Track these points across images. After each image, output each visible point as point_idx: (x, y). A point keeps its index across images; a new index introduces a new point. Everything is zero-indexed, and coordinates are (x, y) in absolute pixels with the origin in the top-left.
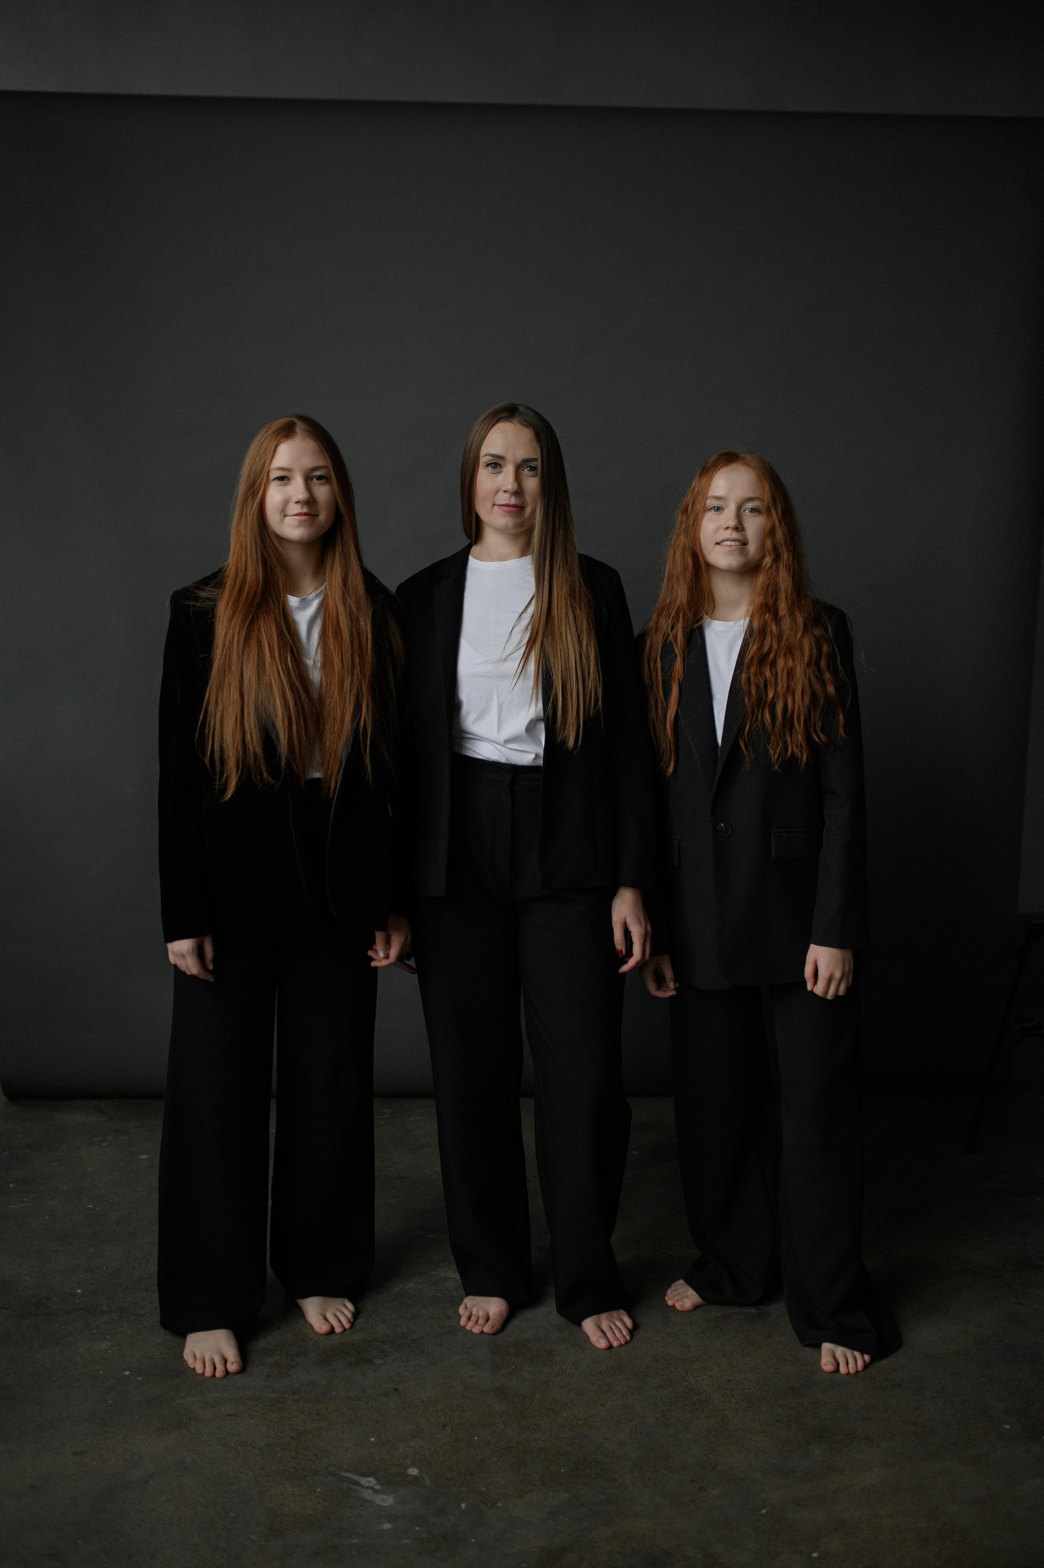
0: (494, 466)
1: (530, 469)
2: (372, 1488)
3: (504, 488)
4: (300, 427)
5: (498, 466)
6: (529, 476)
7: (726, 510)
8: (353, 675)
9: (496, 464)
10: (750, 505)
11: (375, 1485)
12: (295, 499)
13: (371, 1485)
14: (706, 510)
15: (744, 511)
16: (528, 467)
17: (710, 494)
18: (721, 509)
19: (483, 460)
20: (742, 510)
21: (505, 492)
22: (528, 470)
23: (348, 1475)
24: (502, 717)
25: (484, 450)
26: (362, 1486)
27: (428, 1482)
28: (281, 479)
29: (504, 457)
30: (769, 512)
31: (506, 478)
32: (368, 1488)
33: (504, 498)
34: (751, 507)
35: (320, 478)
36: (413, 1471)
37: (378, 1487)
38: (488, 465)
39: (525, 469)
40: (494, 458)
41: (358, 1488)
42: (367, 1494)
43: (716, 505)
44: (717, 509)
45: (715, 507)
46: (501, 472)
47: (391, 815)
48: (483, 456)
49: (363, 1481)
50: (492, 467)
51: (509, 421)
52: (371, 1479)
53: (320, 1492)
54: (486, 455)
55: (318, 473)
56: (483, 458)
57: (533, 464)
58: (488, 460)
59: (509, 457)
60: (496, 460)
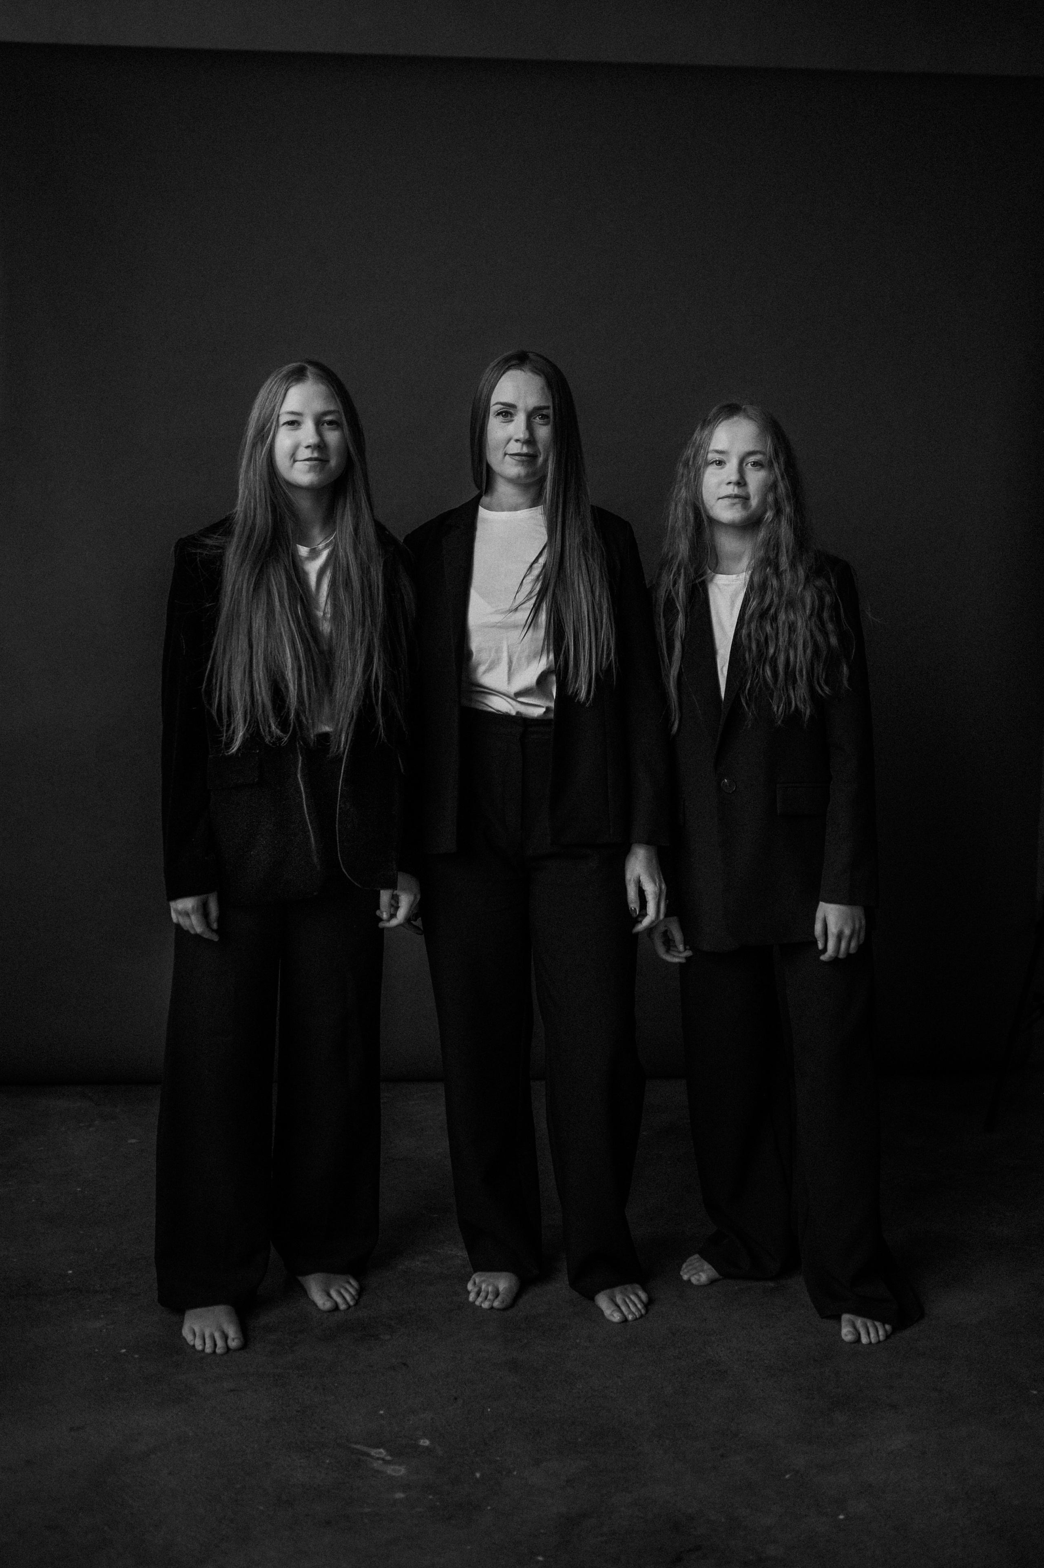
0: (505, 415)
1: (541, 418)
2: (383, 1459)
3: (516, 437)
4: (310, 370)
5: (509, 415)
6: (540, 424)
7: (727, 464)
8: (364, 626)
9: (507, 412)
10: (752, 459)
11: (385, 1456)
12: (305, 444)
13: (382, 1456)
14: (708, 464)
15: (746, 465)
16: (540, 415)
17: (711, 448)
18: (723, 464)
19: (494, 409)
20: (744, 464)
21: (517, 441)
22: (539, 418)
23: (358, 1447)
24: (512, 669)
25: (494, 399)
26: (372, 1457)
27: (440, 1453)
28: (291, 423)
29: (515, 405)
30: (771, 465)
31: (517, 427)
32: (378, 1459)
33: (515, 448)
34: (753, 460)
35: (330, 423)
36: (425, 1443)
37: (389, 1458)
38: (499, 414)
39: (536, 417)
40: (504, 407)
41: (368, 1459)
42: (377, 1465)
43: (717, 459)
44: (719, 463)
45: (716, 461)
46: (512, 421)
47: (402, 770)
48: (494, 405)
49: (373, 1452)
50: (503, 416)
51: (521, 369)
52: (382, 1450)
53: (329, 1464)
54: (497, 404)
55: (329, 418)
56: (494, 407)
57: (545, 412)
58: (498, 409)
59: (521, 405)
60: (508, 409)
